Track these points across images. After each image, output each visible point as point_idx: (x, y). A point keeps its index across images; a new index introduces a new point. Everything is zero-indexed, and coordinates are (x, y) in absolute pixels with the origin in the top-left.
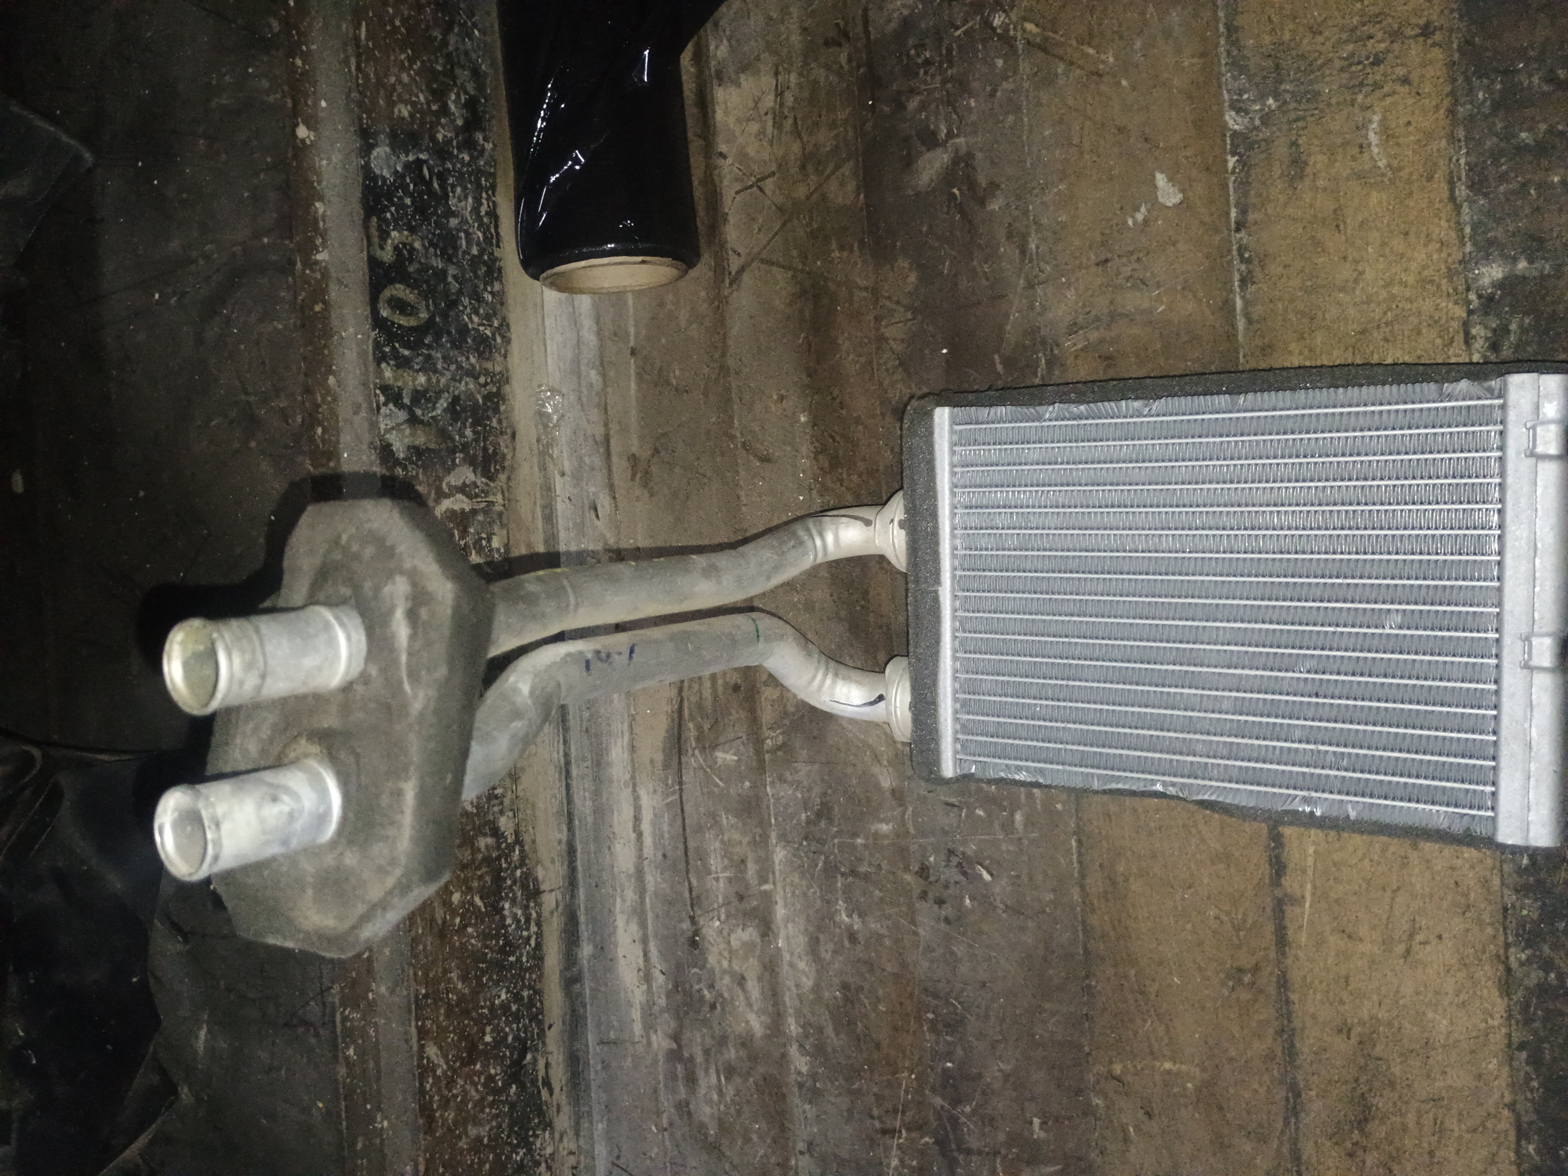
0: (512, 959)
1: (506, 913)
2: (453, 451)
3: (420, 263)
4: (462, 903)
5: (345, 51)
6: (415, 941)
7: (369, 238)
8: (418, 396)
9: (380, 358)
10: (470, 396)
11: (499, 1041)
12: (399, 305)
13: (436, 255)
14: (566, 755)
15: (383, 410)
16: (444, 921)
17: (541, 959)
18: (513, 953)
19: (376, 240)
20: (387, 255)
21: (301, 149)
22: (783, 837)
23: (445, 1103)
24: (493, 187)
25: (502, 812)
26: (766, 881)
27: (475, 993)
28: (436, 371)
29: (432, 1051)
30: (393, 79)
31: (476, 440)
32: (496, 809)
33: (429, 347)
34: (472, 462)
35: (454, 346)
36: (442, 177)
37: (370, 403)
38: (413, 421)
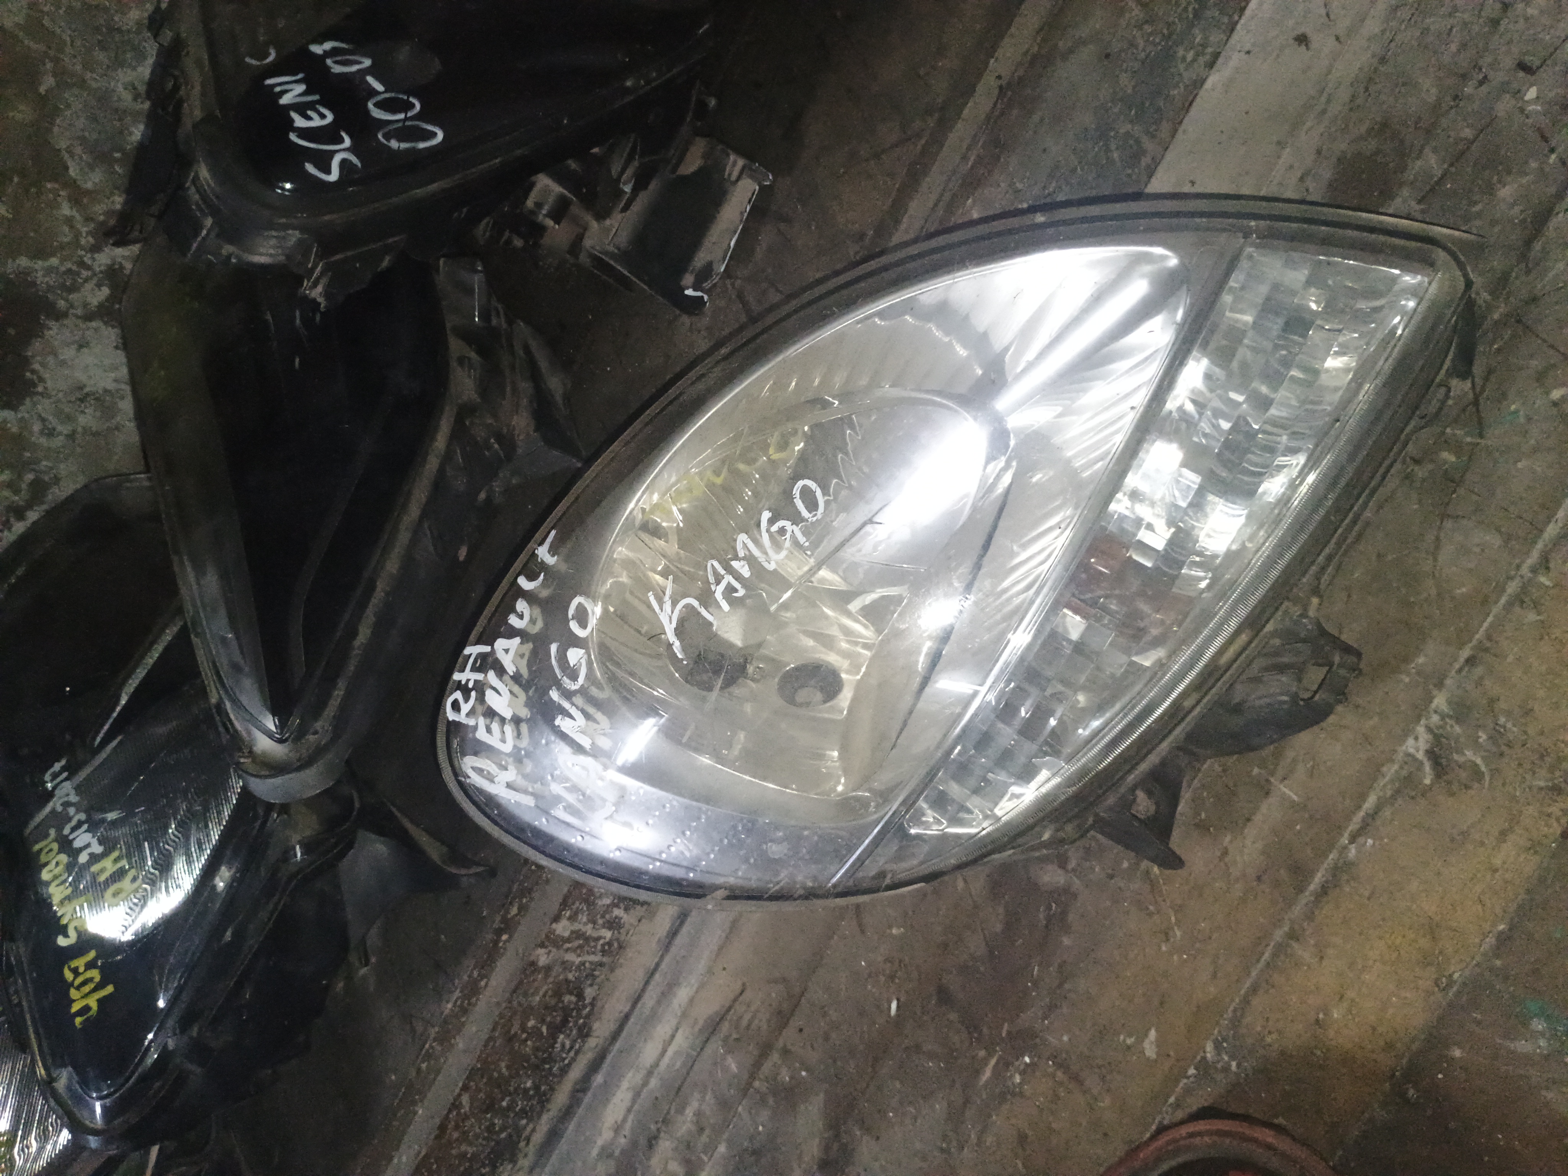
0: (547, 1066)
1: (559, 1040)
4: (533, 1027)
6: (490, 1039)
11: (509, 1108)
14: (658, 965)
16: (516, 1033)
17: (566, 1072)
18: (549, 1063)
22: (730, 1143)
23: (457, 1127)
25: (591, 985)
26: (706, 1155)
27: (511, 1077)
29: (465, 1099)
32: (589, 982)
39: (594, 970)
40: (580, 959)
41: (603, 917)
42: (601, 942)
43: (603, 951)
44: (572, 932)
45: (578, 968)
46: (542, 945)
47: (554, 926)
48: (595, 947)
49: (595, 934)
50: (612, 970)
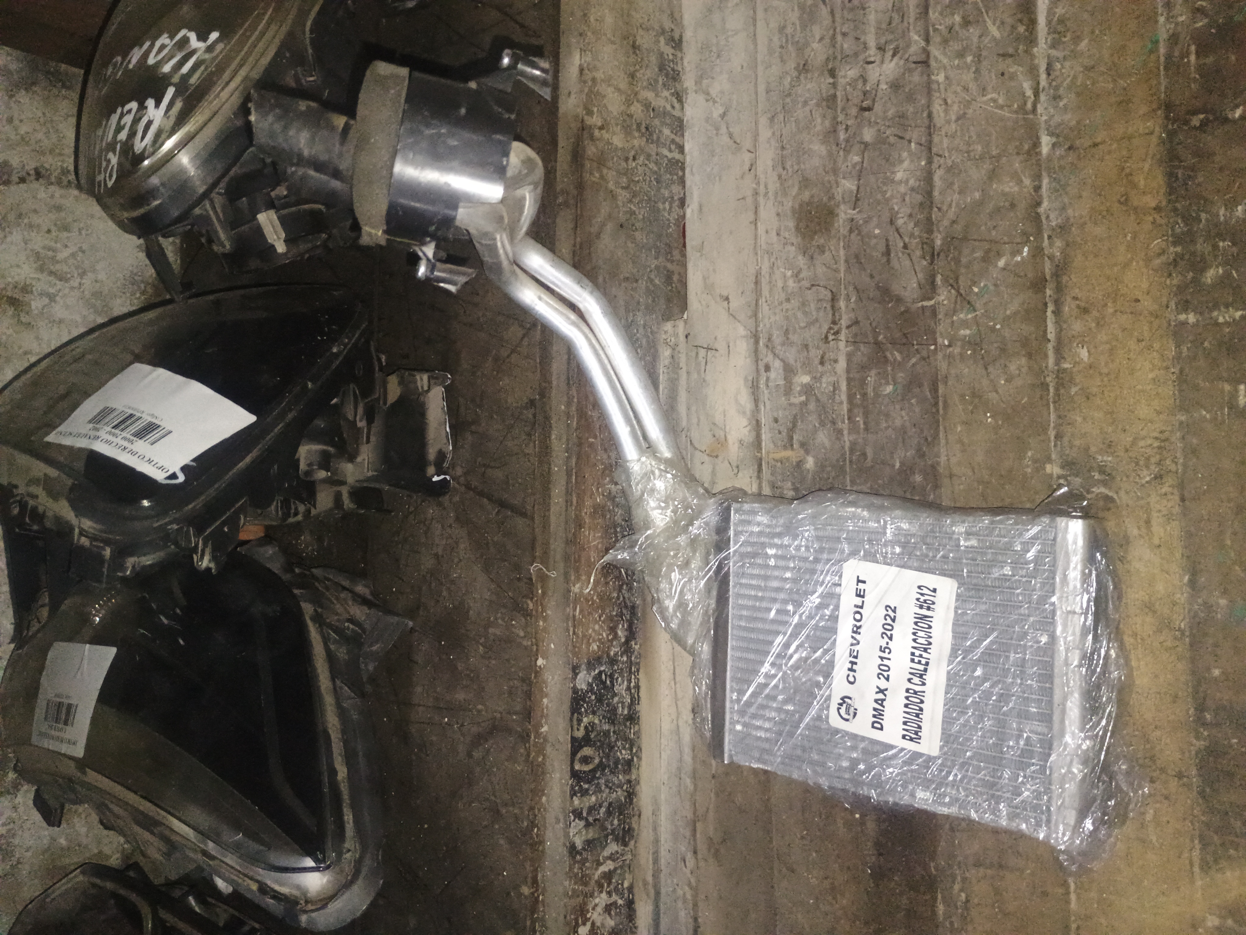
2: (607, 836)
3: (597, 731)
5: (567, 622)
7: (572, 727)
8: (591, 809)
9: (573, 794)
10: (618, 800)
12: (586, 760)
13: (605, 723)
15: (573, 824)
19: (575, 727)
20: (580, 734)
21: (538, 672)
24: (638, 671)
28: (601, 791)
30: (590, 631)
31: (619, 825)
33: (599, 778)
34: (616, 839)
35: (612, 772)
36: (611, 676)
37: (566, 821)
38: (588, 825)
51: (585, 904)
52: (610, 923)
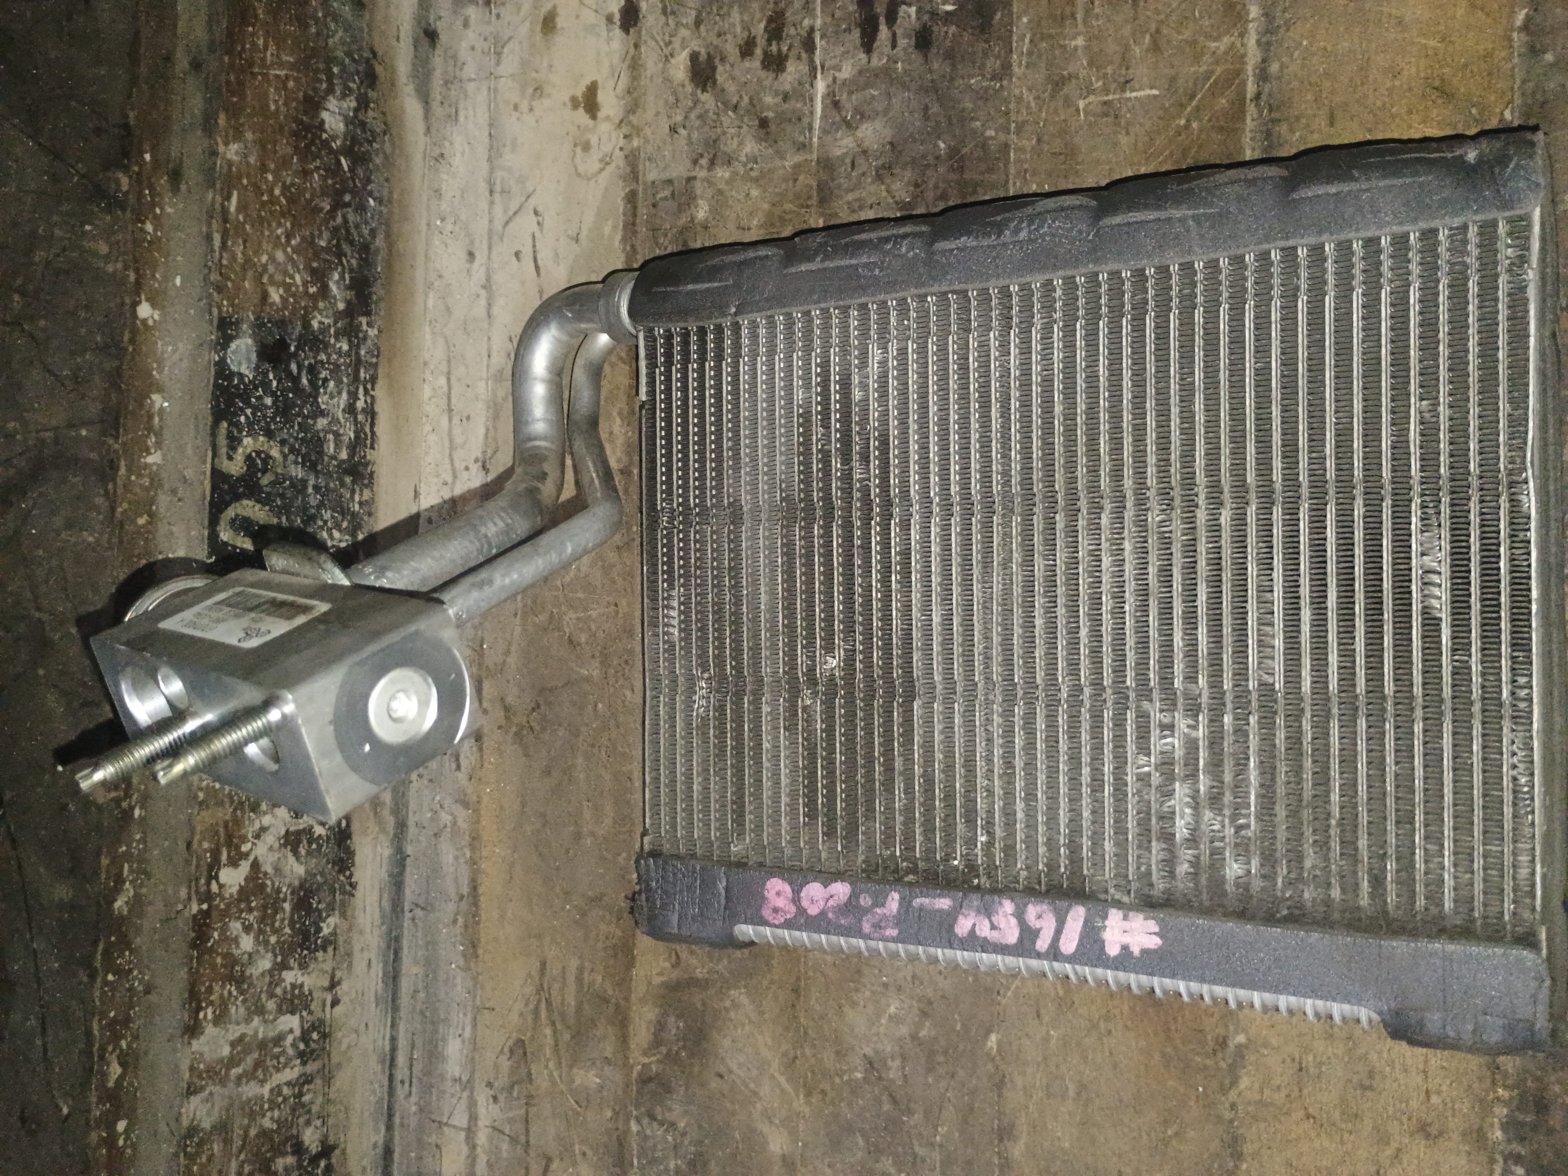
3: (277, 474)
5: (209, 225)
7: (215, 450)
12: (244, 526)
13: (296, 463)
14: (393, 1039)
19: (223, 450)
20: (235, 467)
21: (141, 332)
24: (374, 380)
25: (308, 1123)
30: (264, 258)
32: (301, 1121)
36: (312, 371)
39: (301, 1095)
40: (267, 1087)
41: (272, 995)
42: (290, 1039)
43: (301, 1055)
44: (233, 1044)
45: (273, 1105)
46: (191, 1091)
47: (196, 1045)
48: (284, 1052)
49: (271, 1034)
50: (328, 1081)
51: (238, 822)
52: (295, 869)
